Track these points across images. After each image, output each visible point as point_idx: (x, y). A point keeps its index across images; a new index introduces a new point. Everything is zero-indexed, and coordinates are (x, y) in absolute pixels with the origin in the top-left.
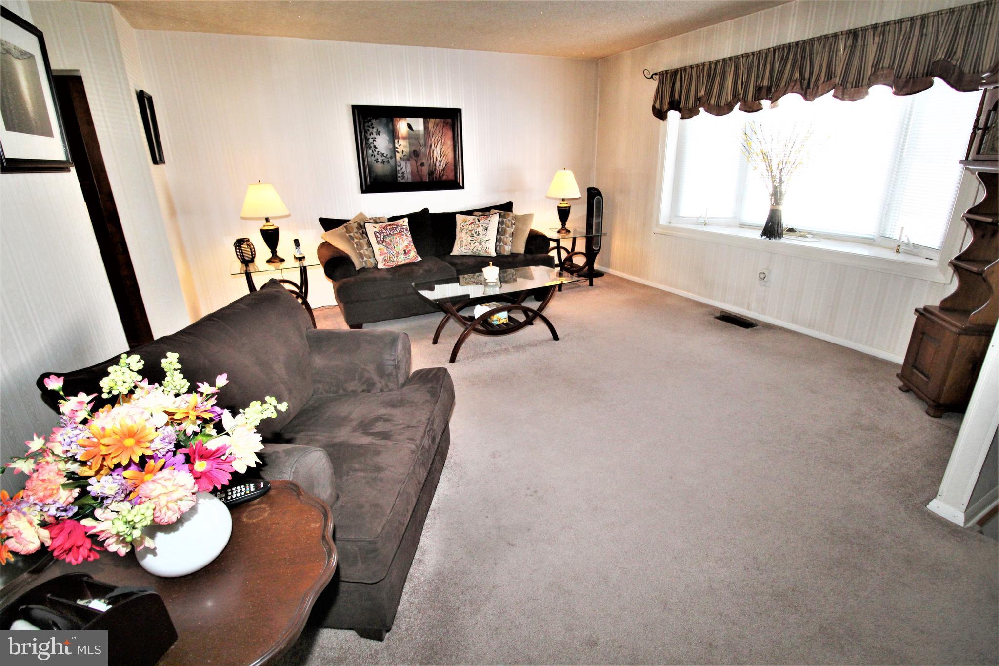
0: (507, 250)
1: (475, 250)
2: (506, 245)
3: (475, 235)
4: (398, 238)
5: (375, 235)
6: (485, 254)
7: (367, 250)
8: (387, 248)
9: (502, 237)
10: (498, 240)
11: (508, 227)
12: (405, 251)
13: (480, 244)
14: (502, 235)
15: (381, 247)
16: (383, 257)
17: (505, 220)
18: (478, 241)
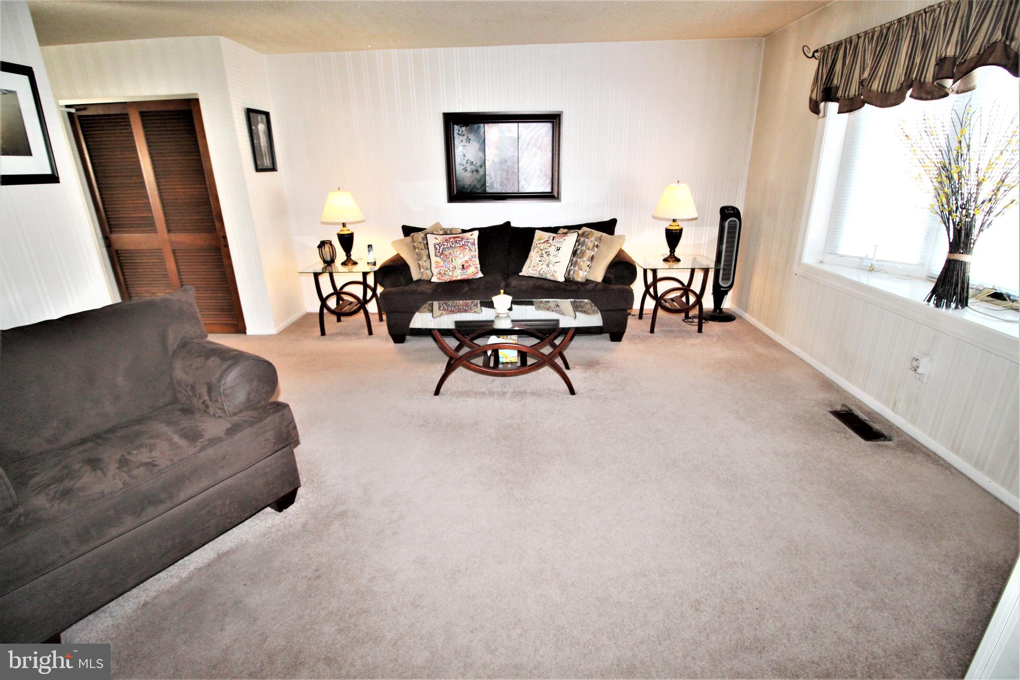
0: (581, 276)
1: (541, 272)
2: (581, 269)
3: (545, 256)
4: (459, 252)
5: (435, 247)
6: (552, 278)
7: (425, 261)
8: (444, 261)
9: (579, 260)
10: (572, 263)
11: (589, 249)
12: (463, 266)
13: (548, 266)
14: (580, 258)
15: (438, 259)
16: (438, 270)
17: (587, 240)
18: (547, 262)
